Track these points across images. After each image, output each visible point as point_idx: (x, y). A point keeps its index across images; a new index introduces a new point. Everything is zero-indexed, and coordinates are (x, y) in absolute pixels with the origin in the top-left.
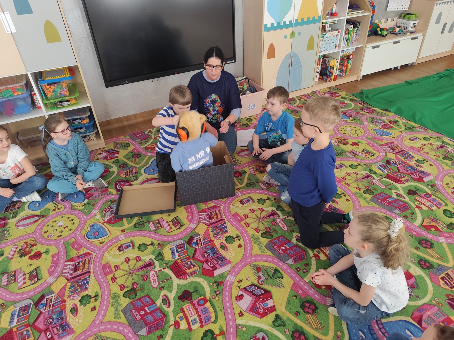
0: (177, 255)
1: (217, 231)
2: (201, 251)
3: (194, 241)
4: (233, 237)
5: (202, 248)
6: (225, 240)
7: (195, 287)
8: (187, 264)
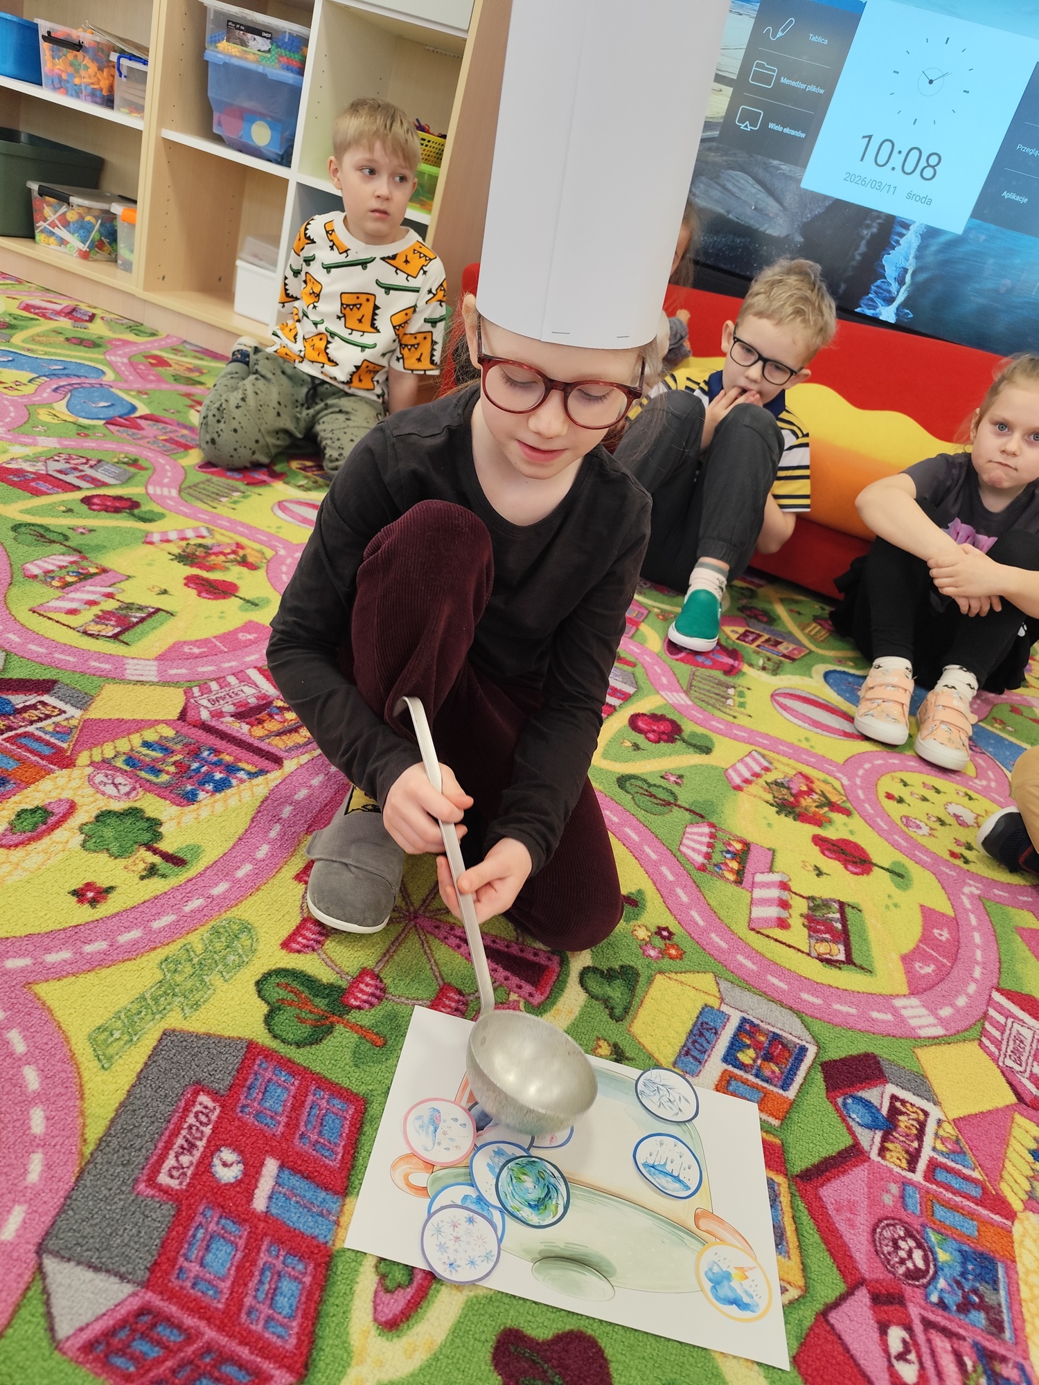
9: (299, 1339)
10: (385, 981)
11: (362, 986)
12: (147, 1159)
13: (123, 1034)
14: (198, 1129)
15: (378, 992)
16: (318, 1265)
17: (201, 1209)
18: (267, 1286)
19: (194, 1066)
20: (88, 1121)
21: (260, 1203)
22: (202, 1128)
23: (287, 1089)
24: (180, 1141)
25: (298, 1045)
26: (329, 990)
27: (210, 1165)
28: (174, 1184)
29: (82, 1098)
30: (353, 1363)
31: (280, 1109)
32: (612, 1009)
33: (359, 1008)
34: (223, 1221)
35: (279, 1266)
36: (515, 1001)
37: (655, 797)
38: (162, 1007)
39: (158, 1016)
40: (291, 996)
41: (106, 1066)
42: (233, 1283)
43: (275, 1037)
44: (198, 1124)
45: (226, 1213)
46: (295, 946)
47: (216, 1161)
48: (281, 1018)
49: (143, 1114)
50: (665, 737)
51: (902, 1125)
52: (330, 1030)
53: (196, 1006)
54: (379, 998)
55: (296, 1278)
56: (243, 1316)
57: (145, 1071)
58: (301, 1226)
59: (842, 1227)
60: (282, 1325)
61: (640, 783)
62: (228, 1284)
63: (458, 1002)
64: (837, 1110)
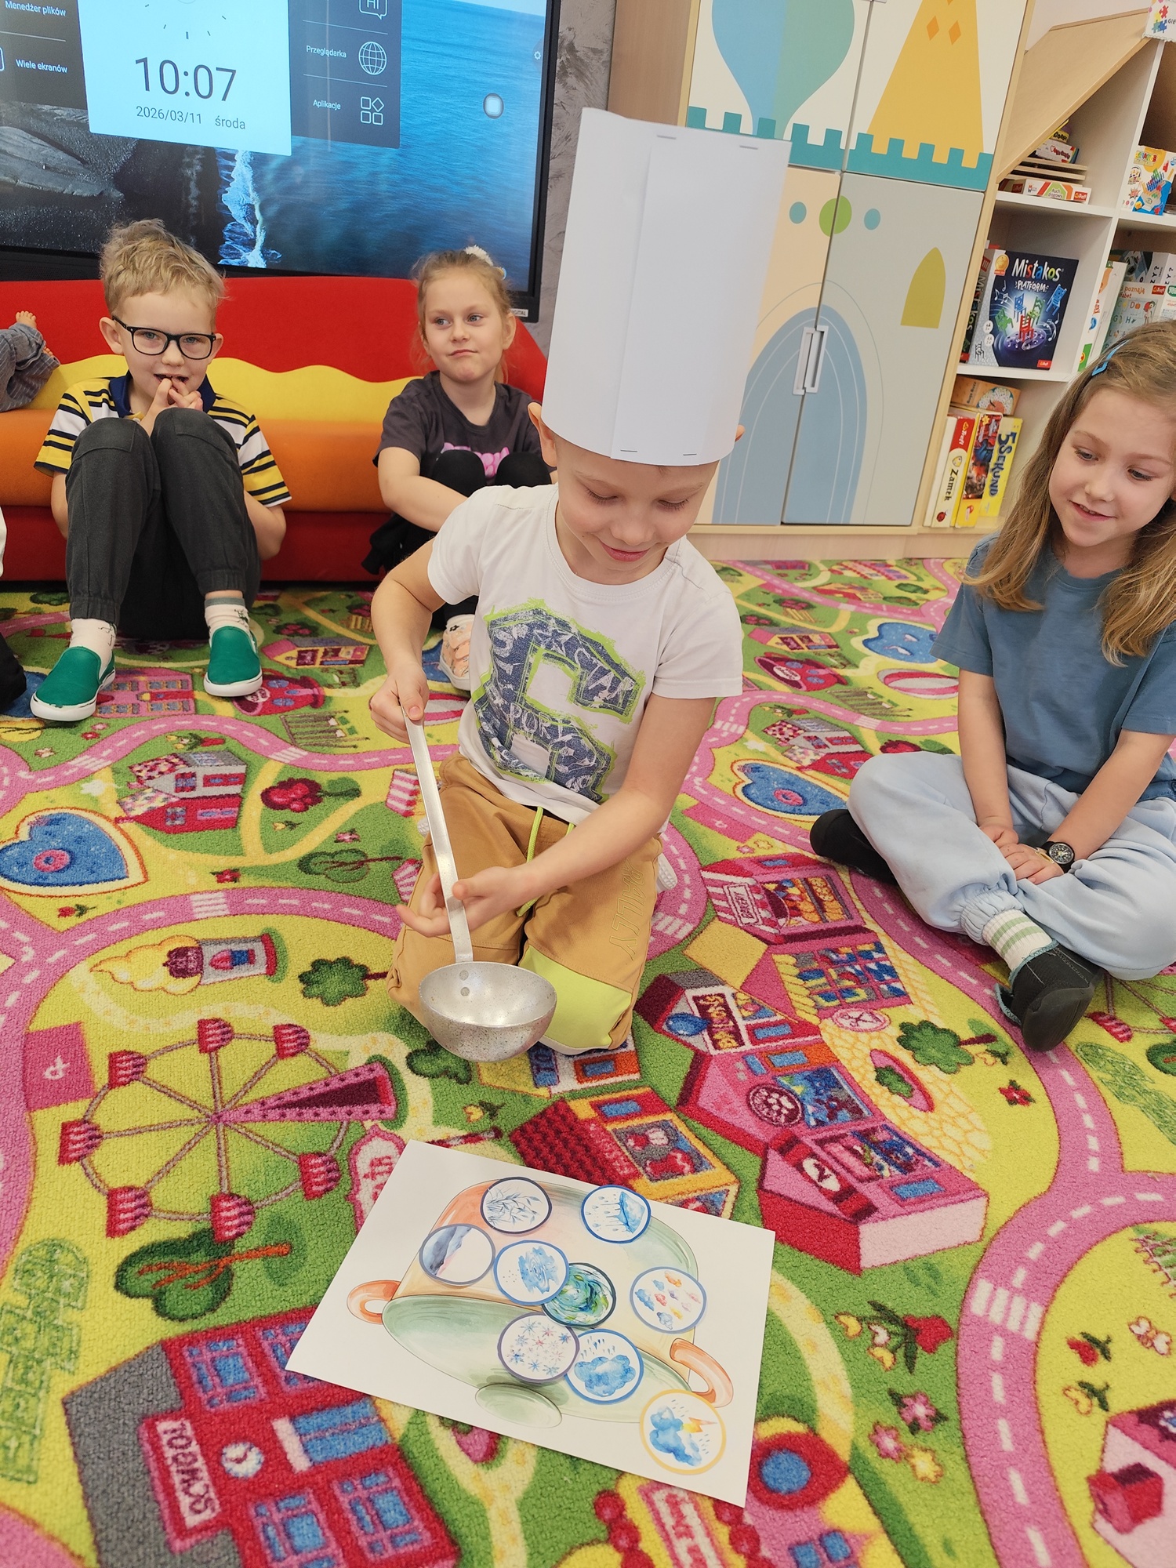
9: (430, 1529)
10: (242, 1194)
11: (224, 1214)
12: (160, 1518)
13: (19, 1438)
14: (184, 1455)
15: (245, 1208)
16: (394, 1465)
17: (252, 1512)
18: (368, 1518)
19: (126, 1408)
20: (65, 1539)
21: (300, 1462)
22: (187, 1451)
23: (237, 1354)
24: (177, 1479)
25: (212, 1308)
26: (195, 1240)
27: (226, 1475)
28: (207, 1515)
29: (36, 1525)
30: (486, 1506)
31: (247, 1376)
32: (456, 1076)
33: (239, 1235)
34: (282, 1505)
35: (364, 1494)
36: (372, 1127)
37: (346, 864)
38: (37, 1384)
39: (42, 1394)
40: (162, 1274)
41: (31, 1479)
42: (337, 1541)
43: (182, 1320)
44: (179, 1451)
45: (277, 1496)
46: (122, 1226)
47: (228, 1465)
48: (171, 1300)
49: (116, 1487)
50: (308, 800)
51: (714, 1015)
52: (229, 1274)
53: (73, 1354)
54: (249, 1213)
55: (386, 1491)
56: (370, 1556)
57: (79, 1452)
58: (352, 1449)
59: (730, 1119)
60: (408, 1532)
61: (322, 859)
62: (334, 1545)
63: (324, 1163)
64: (668, 1036)
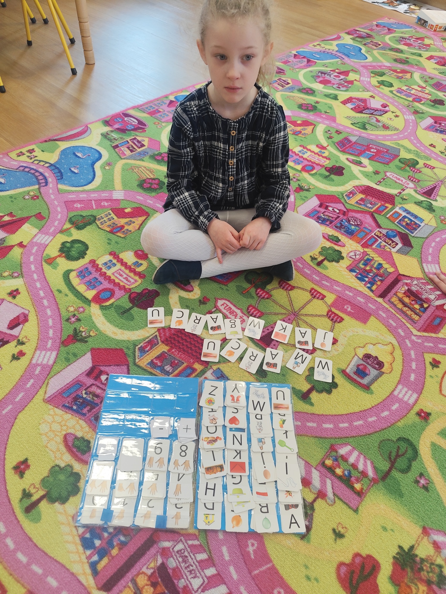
0: (404, 214)
1: (372, 266)
2: (367, 225)
3: (397, 239)
4: (329, 261)
5: (371, 231)
6: (340, 252)
7: (333, 180)
8: (371, 204)
